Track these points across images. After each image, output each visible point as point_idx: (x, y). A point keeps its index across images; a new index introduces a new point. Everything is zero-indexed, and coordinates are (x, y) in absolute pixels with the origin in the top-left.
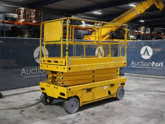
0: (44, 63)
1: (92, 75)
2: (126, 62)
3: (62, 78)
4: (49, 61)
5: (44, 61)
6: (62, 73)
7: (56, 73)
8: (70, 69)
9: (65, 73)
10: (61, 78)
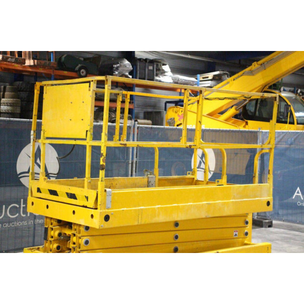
0: (39, 195)
1: (173, 234)
2: (270, 198)
3: (87, 242)
4: (53, 193)
5: (39, 190)
6: (87, 228)
7: (69, 225)
8: (107, 218)
9: (94, 229)
10: (82, 241)
